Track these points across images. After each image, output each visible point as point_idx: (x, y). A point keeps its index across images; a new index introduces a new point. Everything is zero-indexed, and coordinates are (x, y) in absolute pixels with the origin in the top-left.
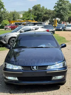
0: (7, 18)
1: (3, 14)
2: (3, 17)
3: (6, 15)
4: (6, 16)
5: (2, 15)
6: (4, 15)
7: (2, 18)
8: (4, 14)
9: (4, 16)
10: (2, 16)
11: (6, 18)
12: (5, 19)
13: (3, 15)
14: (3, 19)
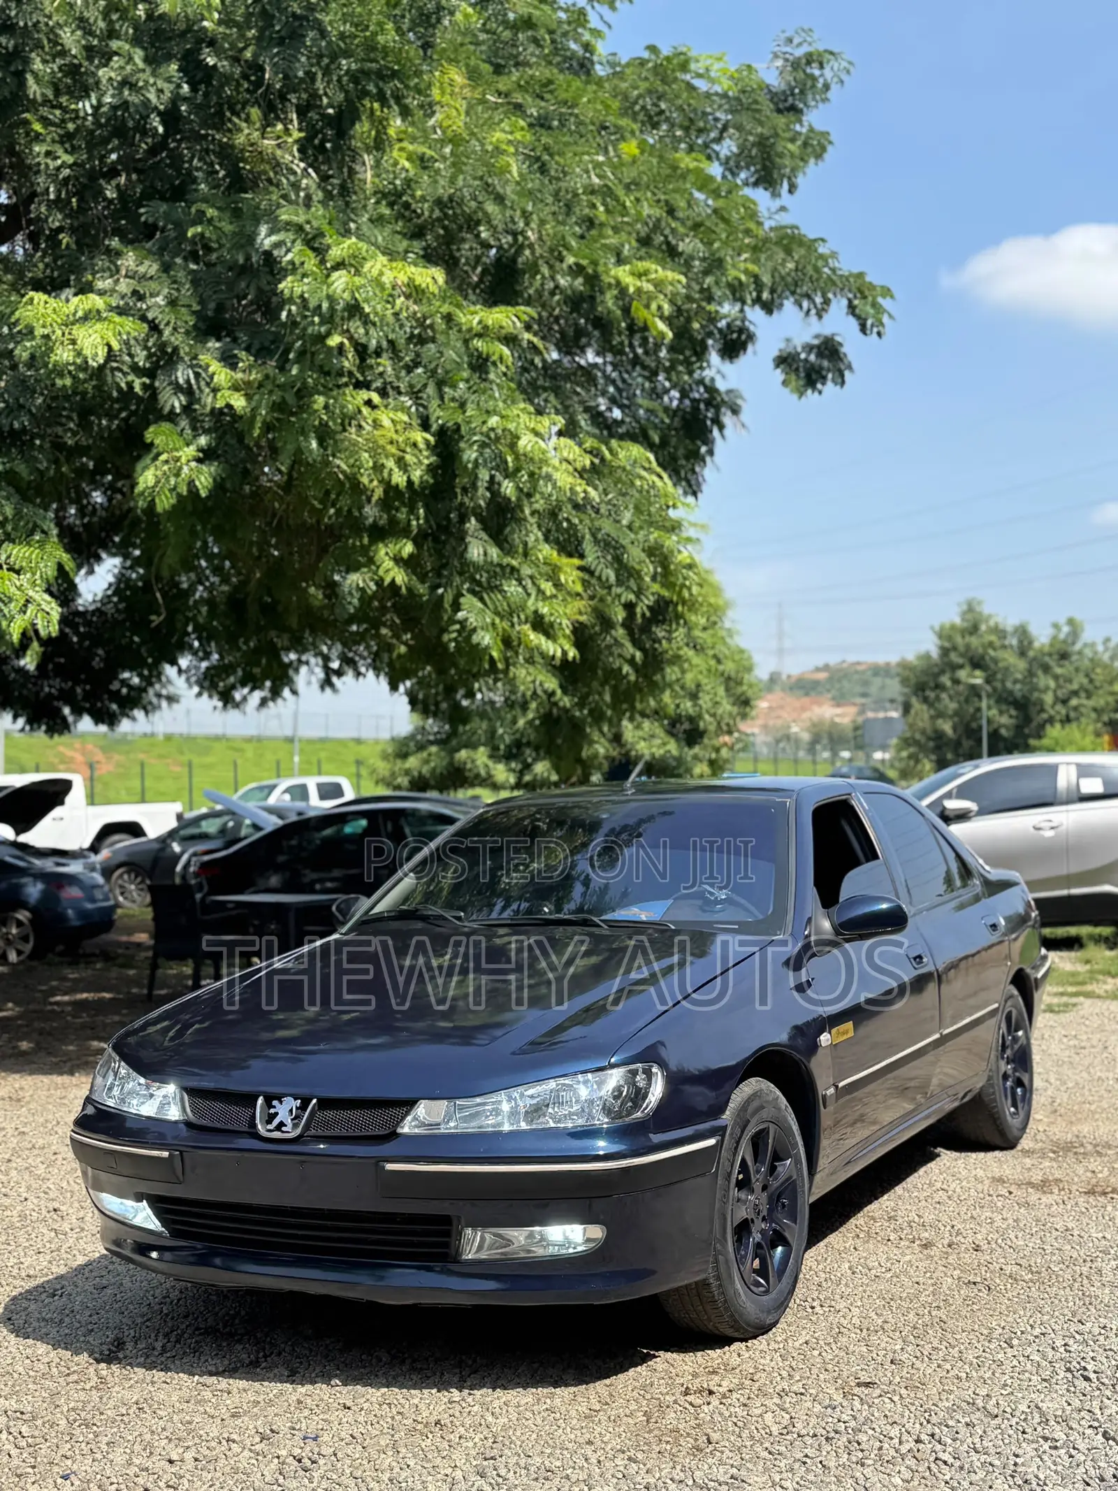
0: (1095, 710)
1: (1046, 669)
2: (1048, 698)
3: (1079, 681)
4: (1075, 693)
5: (1043, 681)
6: (1056, 677)
7: (1042, 710)
8: (1059, 671)
9: (1060, 693)
10: (1035, 688)
11: (1076, 709)
12: (1067, 720)
13: (1052, 684)
14: (1045, 716)
